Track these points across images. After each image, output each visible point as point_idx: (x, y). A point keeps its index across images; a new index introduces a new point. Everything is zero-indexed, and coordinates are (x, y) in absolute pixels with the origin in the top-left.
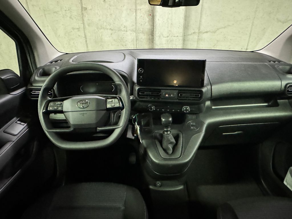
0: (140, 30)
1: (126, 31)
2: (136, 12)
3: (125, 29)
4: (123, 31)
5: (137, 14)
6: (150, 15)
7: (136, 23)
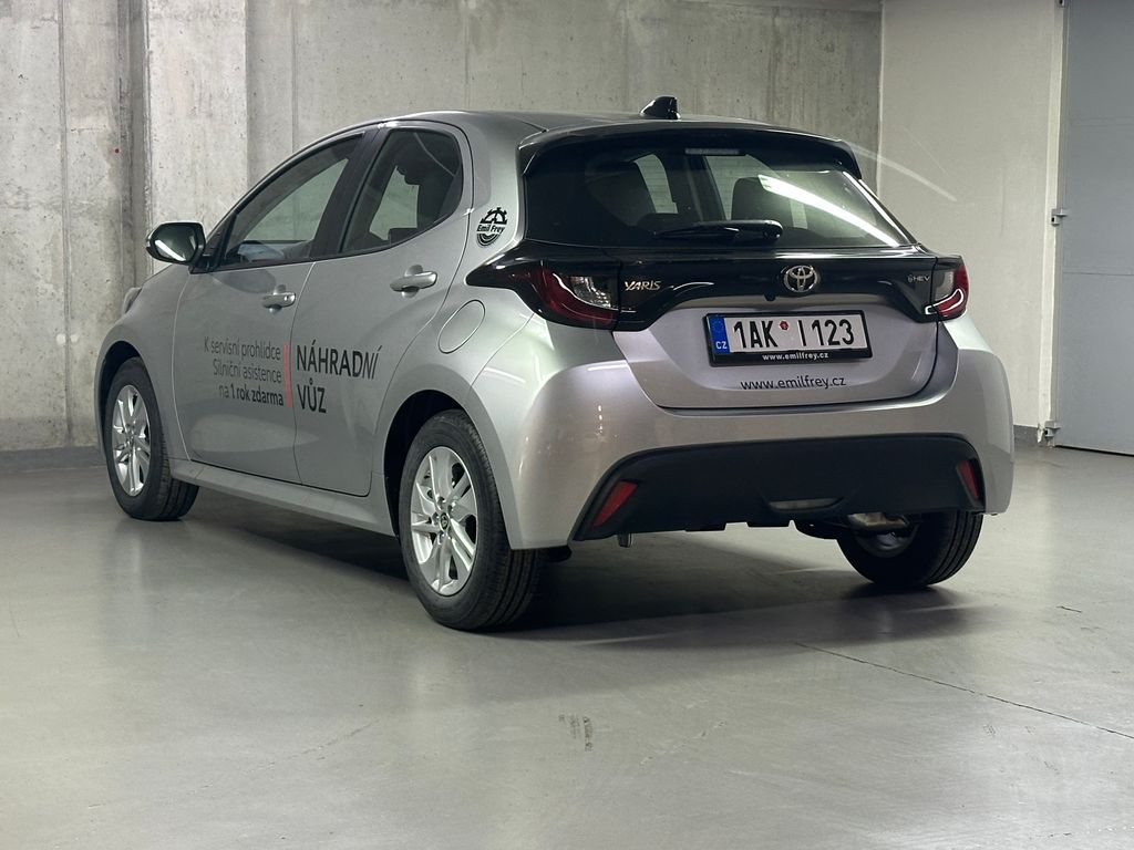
0: (81, 206)
1: (26, 208)
2: (64, 138)
3: (21, 198)
4: (12, 207)
5: (69, 147)
6: (117, 151)
7: (64, 180)
